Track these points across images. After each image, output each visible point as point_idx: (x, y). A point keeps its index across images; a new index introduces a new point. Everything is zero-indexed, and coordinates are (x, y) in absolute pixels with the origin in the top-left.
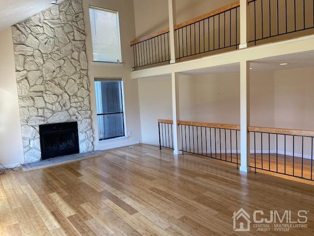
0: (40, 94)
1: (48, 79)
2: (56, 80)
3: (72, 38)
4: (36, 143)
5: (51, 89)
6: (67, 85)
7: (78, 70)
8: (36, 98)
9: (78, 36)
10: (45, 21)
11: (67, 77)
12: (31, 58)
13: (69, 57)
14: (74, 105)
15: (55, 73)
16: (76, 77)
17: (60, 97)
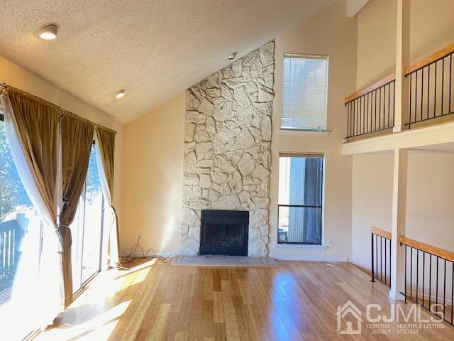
0: (207, 171)
1: (219, 152)
2: (228, 154)
3: (254, 99)
4: (196, 232)
5: (220, 166)
6: (241, 161)
7: (257, 141)
8: (202, 176)
9: (263, 96)
10: (224, 81)
11: (242, 151)
12: (203, 127)
13: (248, 125)
14: (246, 188)
15: (227, 146)
16: (254, 151)
17: (230, 177)
